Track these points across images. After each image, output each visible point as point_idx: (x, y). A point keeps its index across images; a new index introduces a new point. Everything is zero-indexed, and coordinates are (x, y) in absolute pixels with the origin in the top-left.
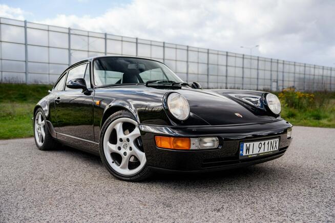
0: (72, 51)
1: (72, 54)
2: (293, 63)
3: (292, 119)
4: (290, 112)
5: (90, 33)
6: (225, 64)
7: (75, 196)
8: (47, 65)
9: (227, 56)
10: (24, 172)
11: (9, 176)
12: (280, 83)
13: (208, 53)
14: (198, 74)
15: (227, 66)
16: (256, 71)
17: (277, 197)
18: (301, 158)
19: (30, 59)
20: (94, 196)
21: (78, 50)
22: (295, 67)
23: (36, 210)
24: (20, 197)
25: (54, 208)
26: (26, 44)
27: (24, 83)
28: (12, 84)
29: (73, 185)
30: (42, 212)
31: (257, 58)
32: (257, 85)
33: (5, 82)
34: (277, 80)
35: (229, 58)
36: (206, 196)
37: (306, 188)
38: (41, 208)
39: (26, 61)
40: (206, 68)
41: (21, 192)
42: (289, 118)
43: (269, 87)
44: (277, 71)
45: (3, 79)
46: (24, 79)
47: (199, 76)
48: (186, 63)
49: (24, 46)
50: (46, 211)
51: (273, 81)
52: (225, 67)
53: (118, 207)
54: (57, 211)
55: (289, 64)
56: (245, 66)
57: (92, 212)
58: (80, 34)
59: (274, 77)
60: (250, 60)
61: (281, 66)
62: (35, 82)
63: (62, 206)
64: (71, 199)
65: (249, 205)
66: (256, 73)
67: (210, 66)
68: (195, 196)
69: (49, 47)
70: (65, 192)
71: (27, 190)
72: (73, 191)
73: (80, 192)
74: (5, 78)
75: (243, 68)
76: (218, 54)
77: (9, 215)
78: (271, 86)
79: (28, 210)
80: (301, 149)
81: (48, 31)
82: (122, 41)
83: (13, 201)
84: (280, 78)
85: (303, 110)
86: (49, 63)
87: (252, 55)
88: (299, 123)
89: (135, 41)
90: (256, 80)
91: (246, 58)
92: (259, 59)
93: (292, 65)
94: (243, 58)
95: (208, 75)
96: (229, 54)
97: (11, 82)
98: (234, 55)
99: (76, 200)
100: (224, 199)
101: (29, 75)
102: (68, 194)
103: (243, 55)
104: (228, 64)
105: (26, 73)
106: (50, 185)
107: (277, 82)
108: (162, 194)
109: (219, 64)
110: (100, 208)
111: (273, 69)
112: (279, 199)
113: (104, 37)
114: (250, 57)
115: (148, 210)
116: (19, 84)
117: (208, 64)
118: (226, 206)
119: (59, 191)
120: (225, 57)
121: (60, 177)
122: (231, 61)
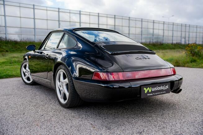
0: (60, 22)
1: (61, 24)
2: (196, 26)
3: (194, 64)
4: (192, 59)
5: (71, 11)
6: (152, 28)
7: (53, 119)
8: (46, 30)
9: (154, 23)
10: (26, 101)
11: (17, 104)
12: (187, 39)
13: (142, 21)
14: (136, 34)
15: (153, 29)
16: (172, 31)
17: (180, 123)
18: (198, 93)
19: (36, 27)
20: (64, 120)
21: (64, 21)
22: (197, 29)
23: (28, 129)
24: (20, 119)
25: (39, 129)
26: (34, 19)
27: (34, 41)
28: (27, 42)
29: (53, 111)
30: (31, 131)
31: (172, 24)
32: (172, 40)
33: (23, 41)
34: (185, 37)
35: (155, 24)
36: (133, 121)
37: (200, 116)
38: (31, 128)
39: (34, 28)
40: (141, 30)
41: (22, 116)
42: (192, 63)
43: (180, 41)
44: (185, 32)
45: (22, 39)
46: (34, 39)
47: (136, 35)
48: (128, 28)
49: (33, 20)
50: (34, 131)
51: (182, 37)
52: (152, 30)
53: (77, 129)
54: (40, 130)
55: (193, 27)
56: (165, 29)
57: (61, 132)
58: (65, 11)
59: (183, 35)
60: (168, 25)
61: (188, 28)
62: (40, 40)
63: (44, 127)
64: (50, 122)
65: (161, 129)
66: (172, 33)
67: (143, 29)
68: (127, 121)
69: (47, 20)
70: (47, 116)
71: (26, 114)
72: (52, 115)
73: (56, 117)
74: (23, 38)
75: (163, 30)
76: (148, 22)
77: (12, 133)
78: (181, 41)
79: (23, 129)
80: (198, 85)
81: (47, 10)
82: (90, 15)
83: (16, 122)
84: (187, 35)
85: (201, 58)
86: (47, 29)
87: (170, 22)
88: (198, 66)
89: (98, 15)
90: (172, 37)
91: (166, 24)
92: (174, 24)
93: (195, 27)
94: (164, 24)
95: (142, 35)
96: (155, 22)
97: (26, 41)
98: (158, 22)
99: (53, 123)
100: (145, 124)
101: (36, 37)
102: (49, 118)
103: (164, 22)
104: (154, 28)
105: (34, 35)
106: (39, 110)
107: (185, 38)
108: (106, 120)
109: (149, 28)
110: (67, 129)
111: (182, 30)
112: (181, 125)
113: (79, 13)
114: (168, 23)
115: (96, 131)
116: (31, 42)
117: (142, 28)
118: (146, 129)
119: (44, 115)
120: (153, 23)
121: (46, 105)
122: (156, 26)
